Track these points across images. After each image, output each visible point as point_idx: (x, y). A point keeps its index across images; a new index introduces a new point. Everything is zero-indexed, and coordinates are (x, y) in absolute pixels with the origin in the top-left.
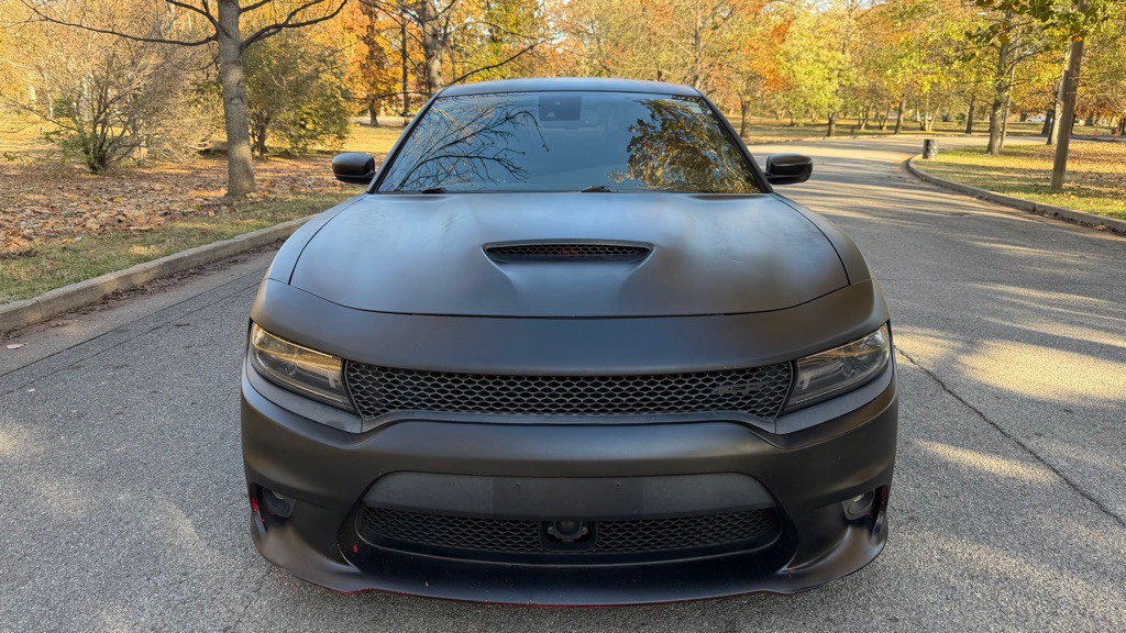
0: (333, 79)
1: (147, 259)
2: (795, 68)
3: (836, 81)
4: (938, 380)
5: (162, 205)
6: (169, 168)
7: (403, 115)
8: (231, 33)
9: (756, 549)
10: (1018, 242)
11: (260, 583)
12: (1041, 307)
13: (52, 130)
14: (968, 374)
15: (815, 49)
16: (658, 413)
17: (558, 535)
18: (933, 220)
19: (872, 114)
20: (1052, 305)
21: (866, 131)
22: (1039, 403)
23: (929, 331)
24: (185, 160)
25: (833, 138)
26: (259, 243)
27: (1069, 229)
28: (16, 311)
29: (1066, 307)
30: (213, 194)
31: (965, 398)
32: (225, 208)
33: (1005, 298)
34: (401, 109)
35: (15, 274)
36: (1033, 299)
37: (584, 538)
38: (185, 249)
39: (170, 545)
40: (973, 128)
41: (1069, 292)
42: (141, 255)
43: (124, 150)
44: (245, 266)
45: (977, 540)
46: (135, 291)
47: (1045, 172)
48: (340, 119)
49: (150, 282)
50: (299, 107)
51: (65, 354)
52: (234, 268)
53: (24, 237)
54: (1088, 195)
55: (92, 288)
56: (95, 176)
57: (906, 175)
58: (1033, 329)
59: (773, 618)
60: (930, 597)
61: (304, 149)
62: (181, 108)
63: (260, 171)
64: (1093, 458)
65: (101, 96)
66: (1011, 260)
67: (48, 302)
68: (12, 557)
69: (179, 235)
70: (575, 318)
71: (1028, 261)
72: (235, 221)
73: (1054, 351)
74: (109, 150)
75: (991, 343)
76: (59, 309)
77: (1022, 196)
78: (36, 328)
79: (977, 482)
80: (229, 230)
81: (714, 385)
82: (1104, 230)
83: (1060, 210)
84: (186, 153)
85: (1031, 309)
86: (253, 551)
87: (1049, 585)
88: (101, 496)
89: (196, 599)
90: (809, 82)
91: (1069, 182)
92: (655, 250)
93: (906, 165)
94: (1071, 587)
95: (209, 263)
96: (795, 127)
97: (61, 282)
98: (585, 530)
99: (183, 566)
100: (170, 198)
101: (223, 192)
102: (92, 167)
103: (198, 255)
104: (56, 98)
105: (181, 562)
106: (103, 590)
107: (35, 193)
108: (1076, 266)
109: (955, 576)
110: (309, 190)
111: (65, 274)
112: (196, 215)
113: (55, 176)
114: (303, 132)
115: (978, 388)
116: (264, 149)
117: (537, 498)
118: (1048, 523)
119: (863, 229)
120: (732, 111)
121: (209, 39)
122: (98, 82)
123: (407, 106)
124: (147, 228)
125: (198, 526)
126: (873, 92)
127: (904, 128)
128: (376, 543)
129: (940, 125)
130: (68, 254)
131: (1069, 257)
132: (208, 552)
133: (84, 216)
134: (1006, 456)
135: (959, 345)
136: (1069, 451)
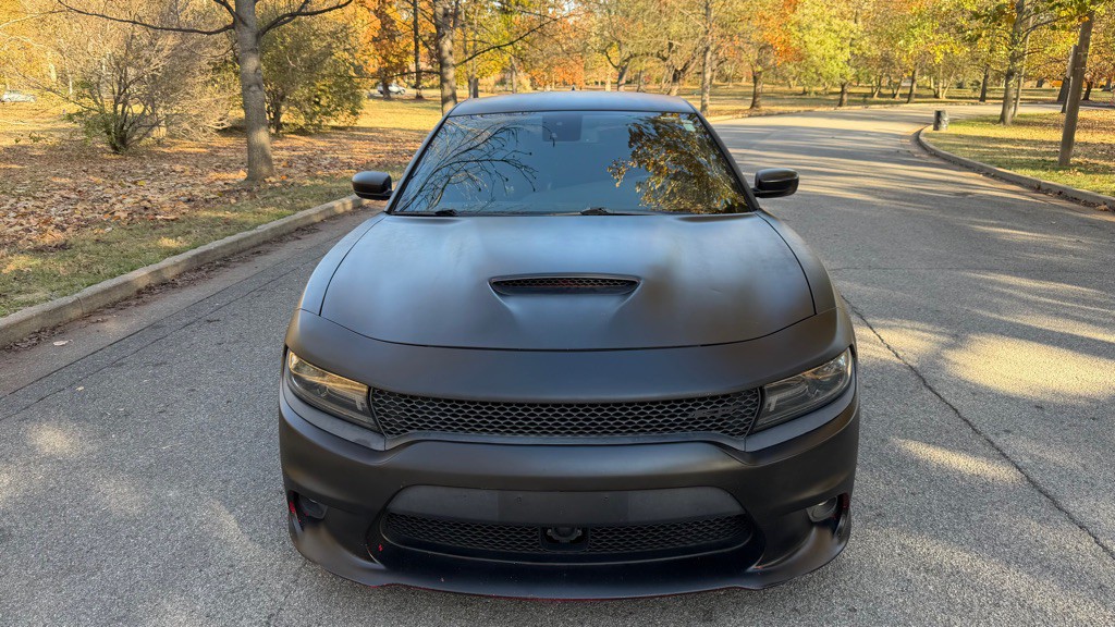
0: (346, 55)
1: (176, 252)
2: (806, 38)
3: (847, 51)
4: (921, 377)
5: (184, 189)
6: (188, 147)
7: (415, 87)
8: (248, 22)
9: (729, 549)
10: (1017, 225)
11: (297, 575)
12: (1030, 297)
13: (75, 111)
14: (950, 369)
15: (827, 18)
16: (641, 434)
17: (555, 537)
18: (936, 201)
19: (885, 82)
20: (1040, 295)
21: (878, 99)
22: (1012, 399)
23: (917, 325)
24: (203, 139)
25: (845, 108)
26: (281, 233)
27: (1071, 210)
28: (60, 309)
29: (1054, 297)
30: (232, 176)
31: (943, 394)
32: (245, 193)
33: (996, 288)
34: (413, 82)
35: (53, 269)
36: (1022, 288)
37: (579, 540)
38: (210, 241)
39: (217, 539)
40: (987, 95)
41: (1060, 280)
42: (169, 248)
43: (143, 130)
44: (268, 257)
45: (936, 536)
46: (165, 285)
47: (1056, 143)
48: (353, 94)
49: (180, 275)
50: (313, 85)
51: (108, 350)
52: (258, 259)
53: (57, 226)
54: (1096, 171)
55: (127, 283)
56: (117, 156)
57: (914, 149)
58: (1019, 321)
59: (746, 608)
60: (887, 589)
61: (319, 126)
62: (199, 88)
63: (276, 149)
64: (1056, 456)
65: (121, 78)
66: (1009, 245)
67: (88, 298)
68: (80, 550)
69: (204, 224)
70: (570, 350)
71: (1024, 247)
72: (256, 210)
73: (1035, 345)
74: (130, 130)
75: (977, 338)
76: (97, 305)
77: (1028, 173)
78: (78, 323)
79: (943, 480)
80: (251, 219)
81: (690, 410)
82: (1106, 210)
83: (1065, 189)
84: (204, 131)
85: (1020, 300)
86: (289, 544)
87: (995, 579)
88: (152, 492)
89: (242, 588)
90: (821, 52)
91: (1077, 155)
92: (642, 283)
93: (916, 138)
94: (1015, 581)
95: (233, 255)
96: (807, 96)
97: (97, 277)
98: (580, 532)
99: (230, 559)
100: (191, 181)
101: (242, 175)
102: (114, 147)
103: (223, 247)
104: (77, 80)
105: (228, 554)
106: (162, 581)
107: (61, 177)
108: (1071, 252)
109: (913, 569)
110: (326, 173)
111: (100, 267)
112: (219, 202)
113: (79, 157)
114: (317, 109)
115: (957, 385)
116: (279, 126)
117: (536, 509)
118: (1003, 519)
119: (865, 213)
120: (744, 79)
121: (227, 28)
122: (117, 64)
123: (418, 78)
124: (173, 217)
125: (240, 521)
126: (886, 61)
127: (917, 96)
128: (399, 543)
129: (955, 92)
130: (101, 247)
131: (1065, 241)
132: (250, 546)
133: (111, 201)
134: (974, 453)
135: (944, 339)
136: (1034, 449)
